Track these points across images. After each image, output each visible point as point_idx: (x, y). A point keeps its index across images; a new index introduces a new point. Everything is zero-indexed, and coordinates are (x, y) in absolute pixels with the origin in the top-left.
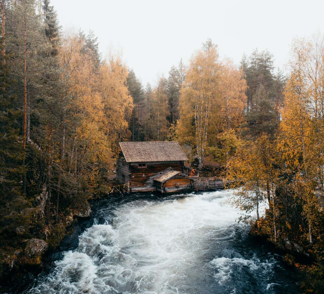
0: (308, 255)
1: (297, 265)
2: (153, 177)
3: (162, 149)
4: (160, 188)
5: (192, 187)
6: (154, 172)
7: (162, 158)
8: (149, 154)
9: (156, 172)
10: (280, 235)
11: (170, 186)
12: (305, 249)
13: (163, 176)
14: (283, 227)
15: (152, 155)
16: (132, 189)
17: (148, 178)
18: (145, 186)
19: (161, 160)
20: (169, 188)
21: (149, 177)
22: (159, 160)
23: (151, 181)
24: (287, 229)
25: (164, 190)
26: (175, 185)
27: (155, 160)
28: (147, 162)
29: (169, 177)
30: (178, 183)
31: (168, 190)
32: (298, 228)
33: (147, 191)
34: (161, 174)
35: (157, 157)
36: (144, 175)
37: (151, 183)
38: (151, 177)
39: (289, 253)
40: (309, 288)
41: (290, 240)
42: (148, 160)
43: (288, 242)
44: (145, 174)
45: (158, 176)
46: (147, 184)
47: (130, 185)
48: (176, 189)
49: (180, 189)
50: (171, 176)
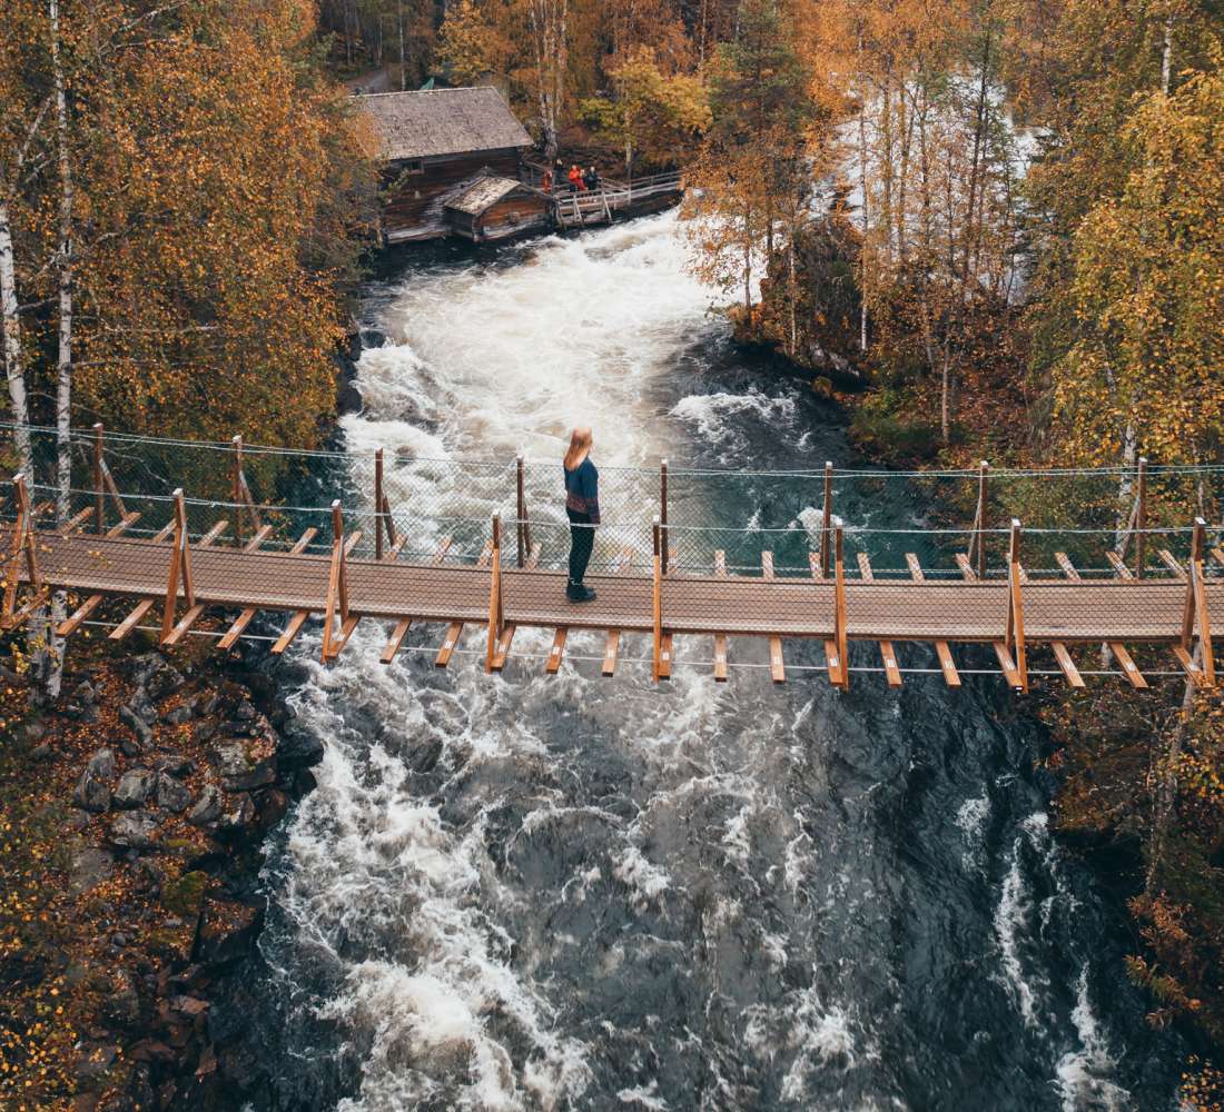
0: (857, 373)
1: (838, 396)
2: (442, 198)
3: (458, 113)
4: (469, 230)
5: (550, 222)
6: (444, 184)
7: (464, 144)
8: (424, 131)
9: (450, 184)
10: (803, 339)
11: (495, 221)
12: (853, 364)
13: (472, 195)
14: (808, 322)
15: (434, 133)
16: (390, 236)
17: (428, 203)
18: (424, 226)
19: (460, 150)
20: (492, 229)
21: (432, 197)
22: (456, 150)
23: (437, 210)
24: (816, 326)
25: (481, 234)
26: (508, 218)
27: (447, 150)
28: (426, 157)
29: (490, 198)
30: (516, 213)
31: (490, 233)
32: (841, 321)
33: (429, 237)
34: (462, 187)
35: (449, 141)
36: (417, 195)
37: (437, 216)
38: (437, 200)
39: (824, 375)
40: (866, 434)
41: (822, 347)
42: (427, 152)
43: (819, 353)
44: (421, 192)
45: (456, 193)
46: (429, 219)
47: (384, 224)
48: (511, 230)
49: (521, 228)
50: (498, 195)
